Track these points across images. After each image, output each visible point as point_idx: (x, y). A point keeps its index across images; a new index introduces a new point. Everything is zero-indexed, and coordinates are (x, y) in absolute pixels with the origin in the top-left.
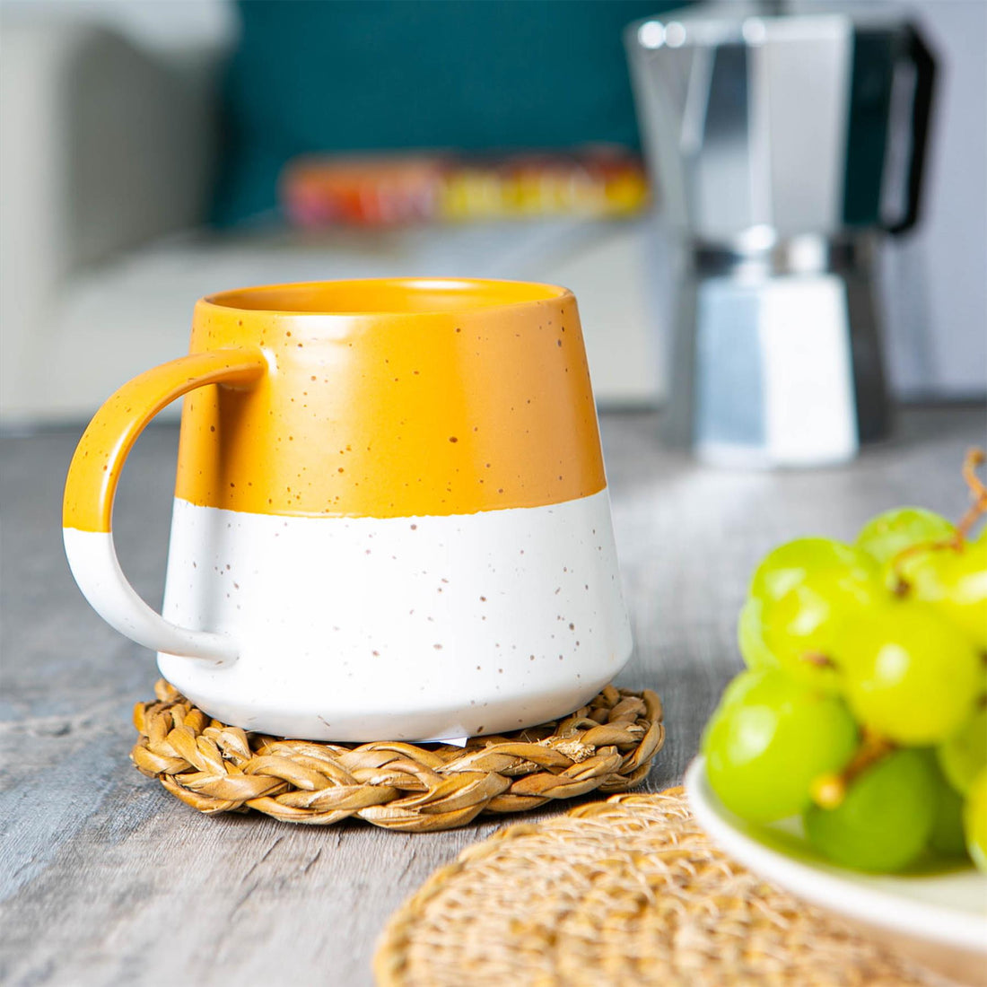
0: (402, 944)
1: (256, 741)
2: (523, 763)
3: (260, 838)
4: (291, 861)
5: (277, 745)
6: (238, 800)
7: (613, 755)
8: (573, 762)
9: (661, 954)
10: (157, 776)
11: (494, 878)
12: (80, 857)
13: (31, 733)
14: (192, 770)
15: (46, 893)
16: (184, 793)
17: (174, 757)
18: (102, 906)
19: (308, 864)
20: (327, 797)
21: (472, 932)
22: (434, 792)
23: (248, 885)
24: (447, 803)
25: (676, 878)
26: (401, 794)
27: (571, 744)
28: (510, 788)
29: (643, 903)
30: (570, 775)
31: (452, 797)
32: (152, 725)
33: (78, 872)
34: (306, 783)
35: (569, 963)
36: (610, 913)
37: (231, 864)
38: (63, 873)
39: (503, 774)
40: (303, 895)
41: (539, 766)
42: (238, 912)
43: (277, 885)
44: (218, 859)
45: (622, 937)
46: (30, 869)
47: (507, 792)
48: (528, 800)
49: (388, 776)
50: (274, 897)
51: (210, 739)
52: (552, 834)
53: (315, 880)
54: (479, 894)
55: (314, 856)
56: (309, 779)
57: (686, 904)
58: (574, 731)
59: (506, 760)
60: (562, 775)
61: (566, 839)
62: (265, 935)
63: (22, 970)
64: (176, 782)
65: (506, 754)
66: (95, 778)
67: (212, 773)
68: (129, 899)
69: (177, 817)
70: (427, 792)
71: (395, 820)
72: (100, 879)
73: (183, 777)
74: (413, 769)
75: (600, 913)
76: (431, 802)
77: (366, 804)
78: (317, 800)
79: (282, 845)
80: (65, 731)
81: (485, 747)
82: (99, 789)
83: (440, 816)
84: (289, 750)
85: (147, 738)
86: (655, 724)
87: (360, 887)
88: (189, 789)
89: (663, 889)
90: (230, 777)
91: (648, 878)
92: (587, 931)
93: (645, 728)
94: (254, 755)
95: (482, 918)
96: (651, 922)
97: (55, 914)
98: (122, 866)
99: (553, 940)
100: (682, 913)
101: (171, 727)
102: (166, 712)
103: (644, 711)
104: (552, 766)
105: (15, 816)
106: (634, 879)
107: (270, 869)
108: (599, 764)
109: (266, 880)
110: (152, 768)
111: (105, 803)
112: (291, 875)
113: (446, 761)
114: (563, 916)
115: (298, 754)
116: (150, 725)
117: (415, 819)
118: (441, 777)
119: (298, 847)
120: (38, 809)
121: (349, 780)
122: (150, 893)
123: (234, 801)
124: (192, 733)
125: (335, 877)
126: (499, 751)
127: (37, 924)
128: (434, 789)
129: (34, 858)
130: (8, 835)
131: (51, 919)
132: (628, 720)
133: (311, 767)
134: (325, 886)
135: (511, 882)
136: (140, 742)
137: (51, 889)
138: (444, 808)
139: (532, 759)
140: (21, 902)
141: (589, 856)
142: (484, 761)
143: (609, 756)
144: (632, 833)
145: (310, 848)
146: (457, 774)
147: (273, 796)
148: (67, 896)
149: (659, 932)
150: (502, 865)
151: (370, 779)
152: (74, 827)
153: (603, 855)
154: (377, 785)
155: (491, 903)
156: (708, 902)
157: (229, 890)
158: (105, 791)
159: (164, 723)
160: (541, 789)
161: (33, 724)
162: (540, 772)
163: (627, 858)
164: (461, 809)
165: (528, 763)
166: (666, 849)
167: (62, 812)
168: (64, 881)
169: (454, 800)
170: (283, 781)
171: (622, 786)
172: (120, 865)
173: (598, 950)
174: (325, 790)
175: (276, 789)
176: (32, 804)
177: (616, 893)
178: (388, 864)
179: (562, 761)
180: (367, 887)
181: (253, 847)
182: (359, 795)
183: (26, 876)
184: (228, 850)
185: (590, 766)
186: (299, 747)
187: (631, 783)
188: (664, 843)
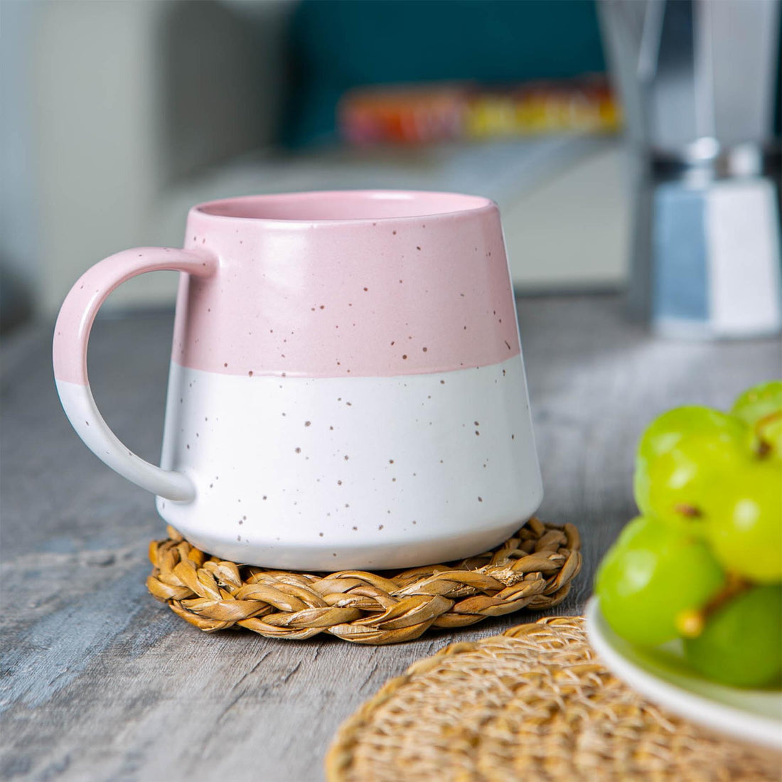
0: (350, 745)
1: (245, 572)
2: (463, 587)
3: (253, 653)
4: (275, 672)
5: (262, 575)
6: (231, 621)
7: (538, 579)
8: (505, 587)
9: (563, 754)
10: (167, 601)
11: (434, 689)
12: (105, 668)
13: (83, 564)
14: (195, 597)
15: (73, 699)
16: (187, 615)
17: (180, 586)
18: (117, 710)
19: (289, 674)
20: (303, 617)
21: (410, 734)
22: (389, 612)
23: (238, 692)
24: (401, 621)
25: (585, 688)
26: (363, 614)
27: (503, 571)
28: (453, 608)
29: (554, 710)
30: (502, 597)
31: (405, 616)
32: (162, 560)
33: (102, 680)
34: (286, 606)
35: (486, 762)
36: (526, 719)
37: (227, 674)
38: (91, 681)
39: (447, 597)
40: (280, 702)
41: (476, 589)
42: (226, 716)
43: (261, 693)
44: (216, 669)
45: (534, 739)
46: (64, 678)
47: (451, 611)
48: (468, 617)
49: (352, 599)
50: (257, 702)
51: (208, 571)
52: (487, 651)
53: (292, 689)
54: (420, 702)
55: (295, 667)
56: (288, 603)
57: (590, 711)
58: (506, 561)
59: (449, 585)
60: (495, 597)
61: (498, 655)
62: (245, 735)
63: (44, 763)
64: (182, 606)
65: (449, 580)
66: (128, 601)
67: (210, 599)
68: (139, 704)
69: (188, 635)
70: (384, 612)
71: (358, 635)
72: (119, 686)
73: (187, 602)
74: (373, 593)
75: (517, 718)
76: (387, 621)
77: (335, 622)
78: (294, 620)
79: (269, 658)
80: (110, 562)
81: (433, 575)
82: (130, 611)
83: (395, 631)
84: (272, 578)
85: (159, 570)
86: (574, 552)
87: (328, 695)
88: (192, 612)
89: (574, 698)
90: (224, 602)
91: (561, 688)
92: (506, 735)
93: (565, 556)
94: (244, 584)
95: (419, 722)
96: (560, 726)
97: (78, 717)
98: (139, 675)
99: (475, 741)
100: (586, 718)
101: (178, 560)
102: (174, 549)
103: (564, 541)
104: (487, 590)
105: (59, 633)
106: (550, 689)
107: (256, 679)
108: (526, 588)
109: (252, 689)
110: (163, 595)
111: (132, 623)
112: (273, 685)
113: (400, 587)
114: (485, 722)
115: (279, 582)
116: (161, 559)
117: (374, 634)
118: (396, 600)
119: (282, 660)
120: (78, 628)
121: (320, 603)
122: (157, 699)
123: (228, 622)
124: (194, 566)
125: (310, 685)
126: (443, 577)
127: (62, 724)
128: (390, 609)
129: (68, 669)
130: (51, 649)
131: (74, 720)
132: (551, 550)
133: (290, 592)
134: (300, 693)
135: (447, 692)
136: (154, 573)
137: (78, 695)
138: (398, 625)
139: (471, 584)
140: (53, 705)
141: (515, 670)
142: (431, 586)
143: (535, 580)
144: (554, 650)
145: (292, 661)
146: (409, 597)
147: (259, 617)
148: (90, 701)
149: (565, 736)
150: (442, 677)
151: (338, 602)
152: (104, 643)
153: (527, 669)
154: (344, 607)
155: (428, 710)
156: (609, 710)
157: (222, 696)
158: (134, 613)
159: (172, 557)
160: (479, 609)
161: (85, 556)
162: (478, 595)
163: (547, 671)
164: (413, 625)
165: (468, 588)
166: (580, 663)
167: (97, 629)
168: (90, 688)
169: (406, 619)
170: (267, 604)
171: (547, 604)
172: (136, 675)
173: (512, 750)
174: (301, 612)
175: (261, 611)
176: (73, 624)
177: (532, 702)
178: (354, 675)
179: (495, 585)
180: (334, 694)
181: (245, 661)
182: (328, 615)
183: (59, 684)
184: (226, 662)
185: (519, 589)
186: (279, 577)
187: (554, 602)
188: (579, 659)
